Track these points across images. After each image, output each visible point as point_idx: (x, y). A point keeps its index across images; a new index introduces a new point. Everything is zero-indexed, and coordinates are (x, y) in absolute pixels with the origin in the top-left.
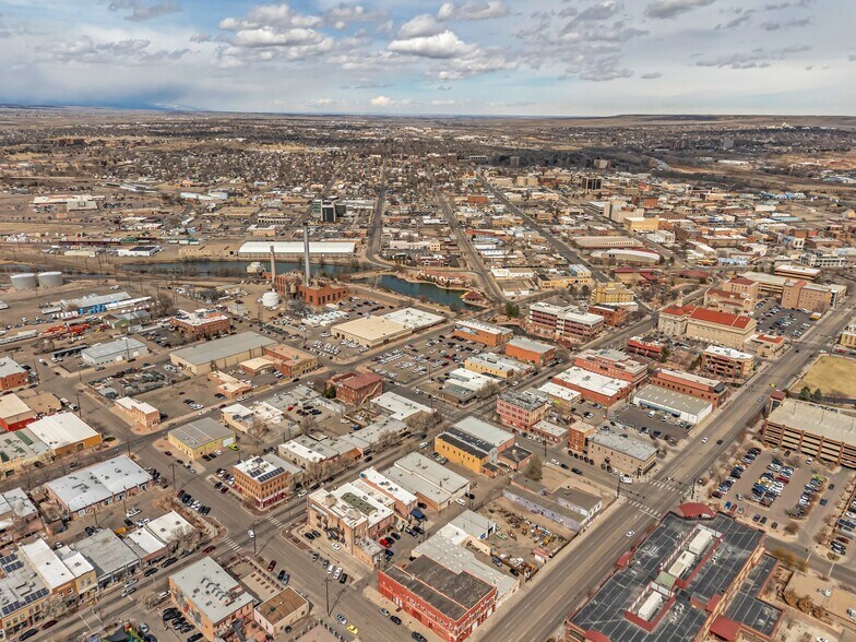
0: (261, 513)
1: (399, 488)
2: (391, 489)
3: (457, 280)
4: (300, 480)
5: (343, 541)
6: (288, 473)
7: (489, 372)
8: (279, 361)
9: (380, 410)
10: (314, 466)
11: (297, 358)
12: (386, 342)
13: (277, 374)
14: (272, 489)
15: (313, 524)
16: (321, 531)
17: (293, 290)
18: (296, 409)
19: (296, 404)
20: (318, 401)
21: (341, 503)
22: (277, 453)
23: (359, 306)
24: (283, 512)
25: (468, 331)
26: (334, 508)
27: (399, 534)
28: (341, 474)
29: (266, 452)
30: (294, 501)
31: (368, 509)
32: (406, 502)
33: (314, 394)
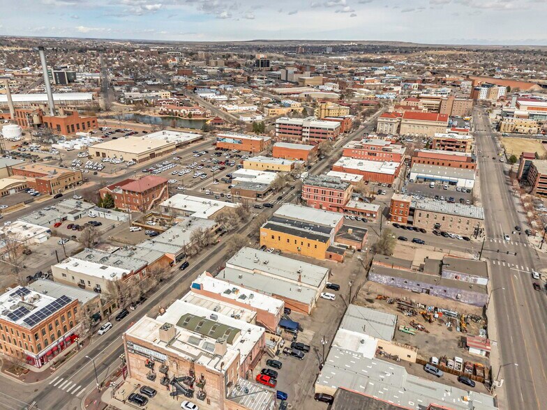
0: (39, 376)
1: (255, 293)
2: (243, 297)
3: (198, 111)
4: (99, 309)
5: (203, 396)
6: (77, 302)
7: (270, 168)
8: (32, 180)
9: (175, 213)
10: (116, 286)
11: (55, 173)
12: (153, 156)
13: (32, 192)
14: (54, 332)
15: (138, 375)
16: (157, 384)
17: (36, 120)
18: (65, 224)
19: (64, 219)
20: (94, 212)
21: (184, 334)
22: (49, 276)
23: (111, 133)
24: (78, 366)
25: (230, 141)
26: (176, 344)
27: (276, 358)
28: (153, 291)
29: (31, 279)
30: (94, 343)
31: (229, 334)
32: (274, 311)
33: (85, 205)
